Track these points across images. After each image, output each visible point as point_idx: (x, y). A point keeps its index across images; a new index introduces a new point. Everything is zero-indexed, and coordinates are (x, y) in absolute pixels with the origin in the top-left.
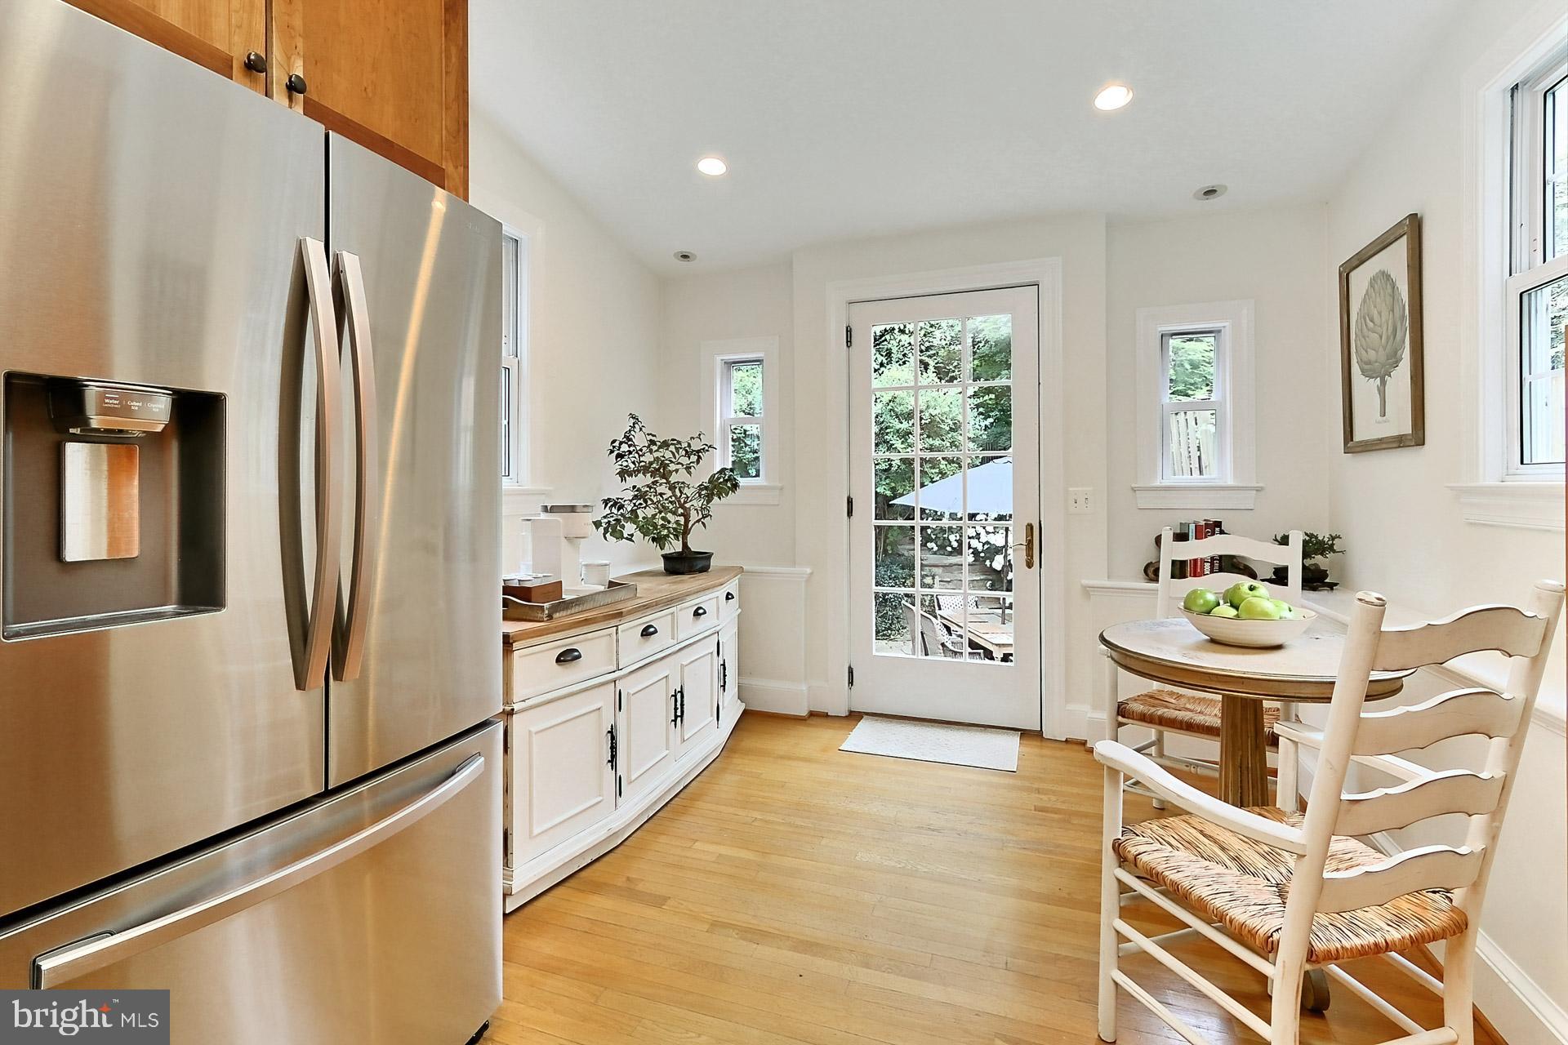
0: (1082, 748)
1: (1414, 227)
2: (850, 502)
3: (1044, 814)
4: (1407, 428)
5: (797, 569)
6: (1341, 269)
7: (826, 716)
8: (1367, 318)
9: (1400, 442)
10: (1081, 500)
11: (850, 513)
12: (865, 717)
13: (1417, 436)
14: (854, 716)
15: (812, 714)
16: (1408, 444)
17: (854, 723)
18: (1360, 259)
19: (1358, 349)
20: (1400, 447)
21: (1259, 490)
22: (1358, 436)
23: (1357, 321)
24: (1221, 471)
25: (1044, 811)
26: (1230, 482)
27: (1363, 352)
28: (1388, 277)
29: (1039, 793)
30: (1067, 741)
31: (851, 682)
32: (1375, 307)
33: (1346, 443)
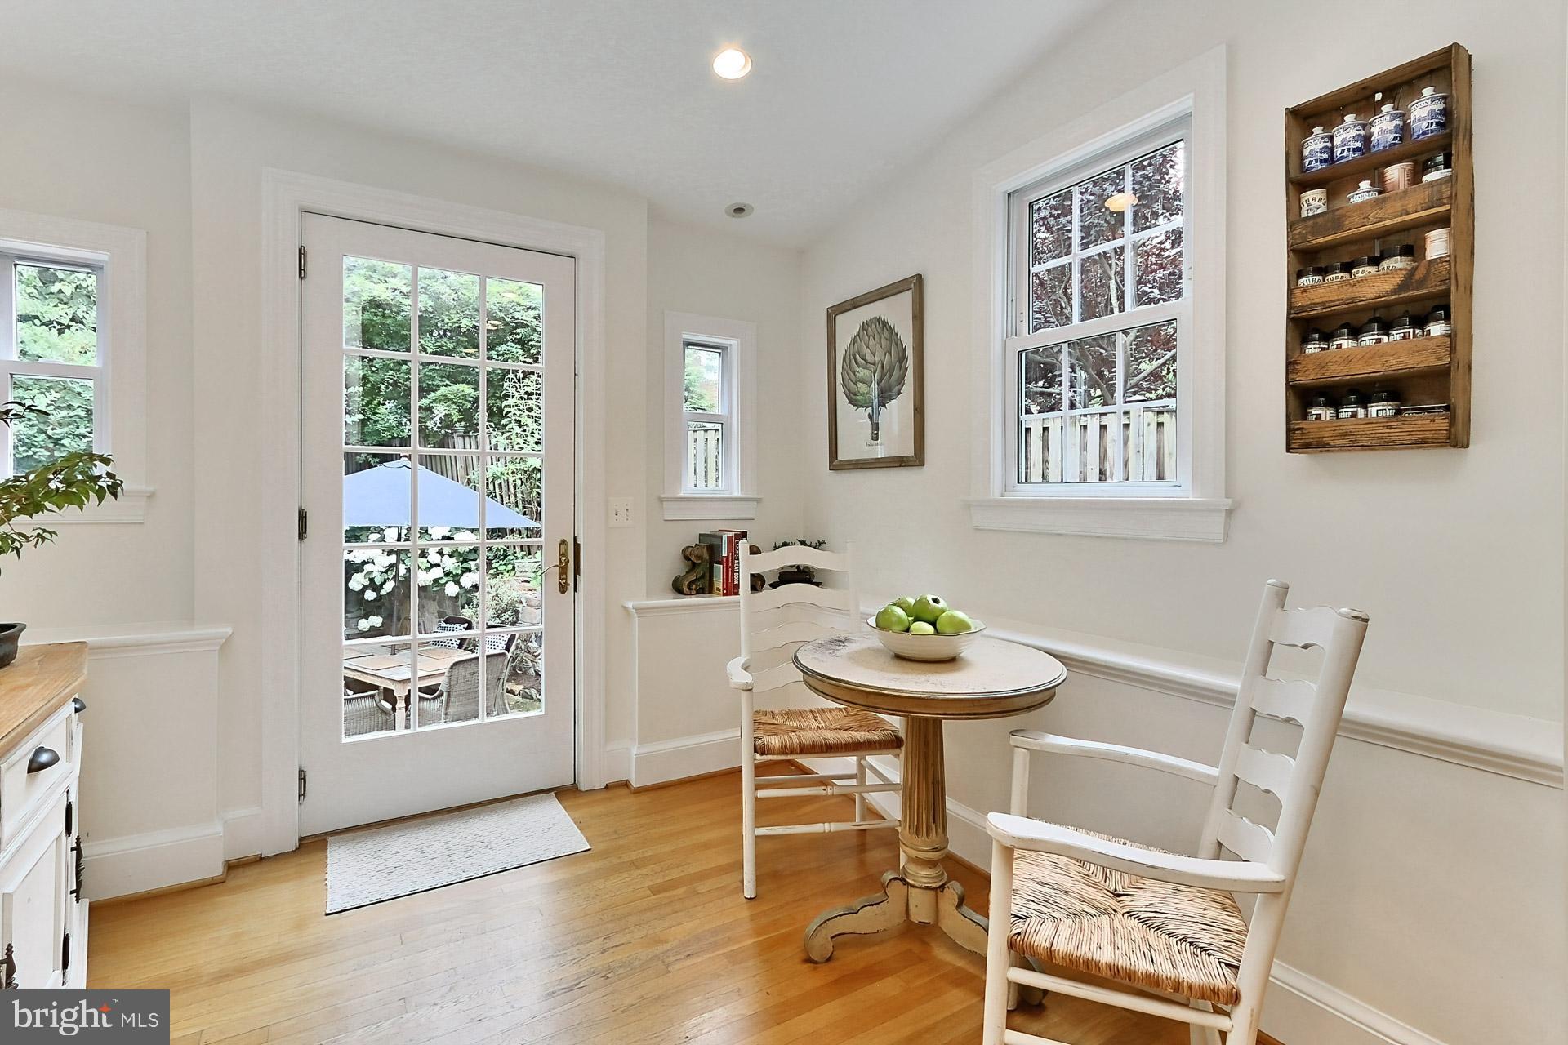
0: (624, 791)
1: (916, 285)
2: (303, 517)
3: (667, 894)
4: (909, 451)
5: (199, 631)
6: (830, 311)
7: (260, 859)
8: (858, 356)
9: (901, 462)
10: (622, 513)
11: (302, 533)
12: (330, 839)
13: (915, 460)
14: (313, 845)
15: (232, 867)
16: (910, 463)
17: (320, 855)
18: (854, 304)
19: (846, 382)
20: (900, 466)
21: (759, 501)
22: (842, 456)
23: (845, 358)
24: (730, 483)
25: (665, 890)
26: (737, 493)
27: (852, 384)
28: (885, 324)
29: (637, 867)
30: (607, 787)
31: (302, 794)
32: (867, 347)
33: (831, 462)
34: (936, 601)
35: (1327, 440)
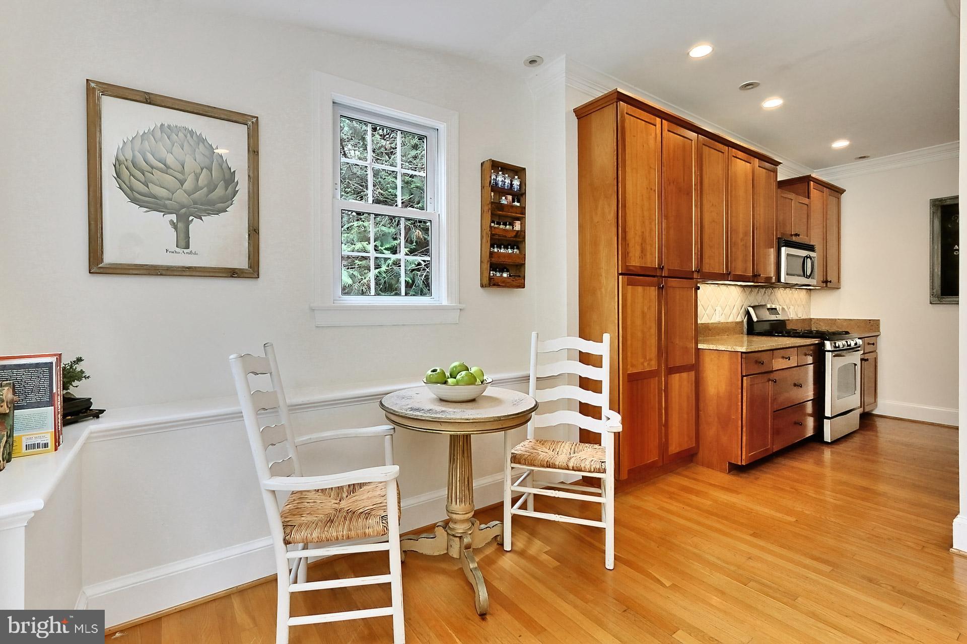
4: (242, 263)
6: (93, 85)
8: (149, 156)
9: (233, 273)
16: (245, 276)
32: (170, 153)
34: (434, 371)
35: (499, 284)
